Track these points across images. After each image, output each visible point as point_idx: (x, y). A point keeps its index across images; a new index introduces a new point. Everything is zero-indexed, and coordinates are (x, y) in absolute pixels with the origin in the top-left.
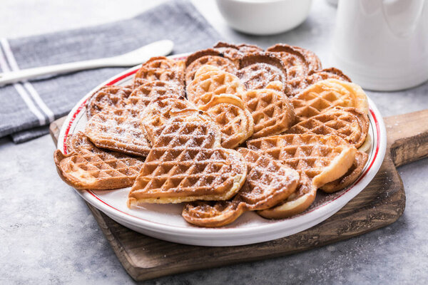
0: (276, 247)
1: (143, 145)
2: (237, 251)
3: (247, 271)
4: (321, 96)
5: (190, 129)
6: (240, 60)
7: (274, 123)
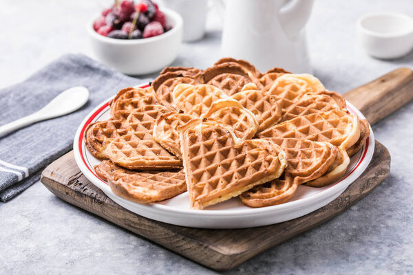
0: (326, 211)
1: (168, 159)
2: (302, 221)
3: (305, 241)
4: (287, 89)
5: (207, 135)
6: (203, 75)
7: (270, 115)
